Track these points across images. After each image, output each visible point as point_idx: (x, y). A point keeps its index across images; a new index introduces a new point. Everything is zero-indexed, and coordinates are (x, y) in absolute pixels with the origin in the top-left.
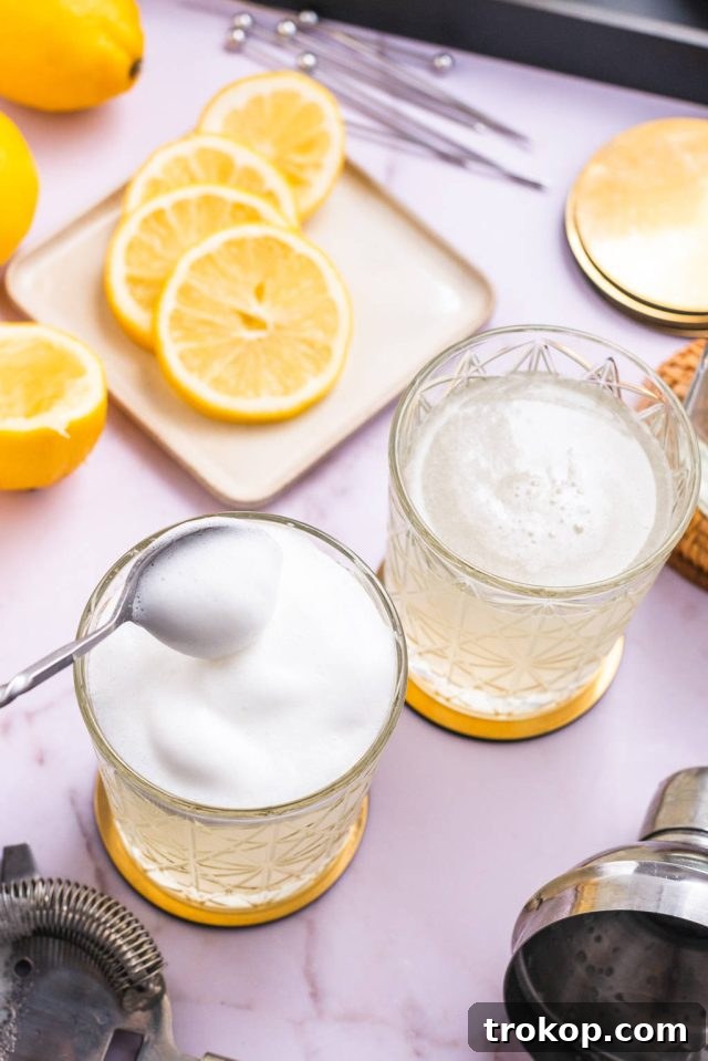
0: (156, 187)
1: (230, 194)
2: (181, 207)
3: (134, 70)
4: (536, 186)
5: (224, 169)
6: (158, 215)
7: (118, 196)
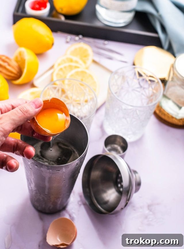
0: (59, 65)
1: (73, 64)
2: (65, 67)
3: (53, 44)
4: (125, 62)
5: (71, 61)
6: (61, 69)
7: (52, 67)
